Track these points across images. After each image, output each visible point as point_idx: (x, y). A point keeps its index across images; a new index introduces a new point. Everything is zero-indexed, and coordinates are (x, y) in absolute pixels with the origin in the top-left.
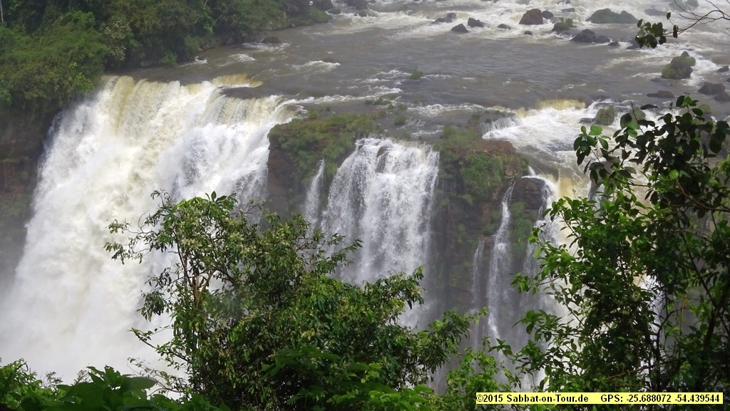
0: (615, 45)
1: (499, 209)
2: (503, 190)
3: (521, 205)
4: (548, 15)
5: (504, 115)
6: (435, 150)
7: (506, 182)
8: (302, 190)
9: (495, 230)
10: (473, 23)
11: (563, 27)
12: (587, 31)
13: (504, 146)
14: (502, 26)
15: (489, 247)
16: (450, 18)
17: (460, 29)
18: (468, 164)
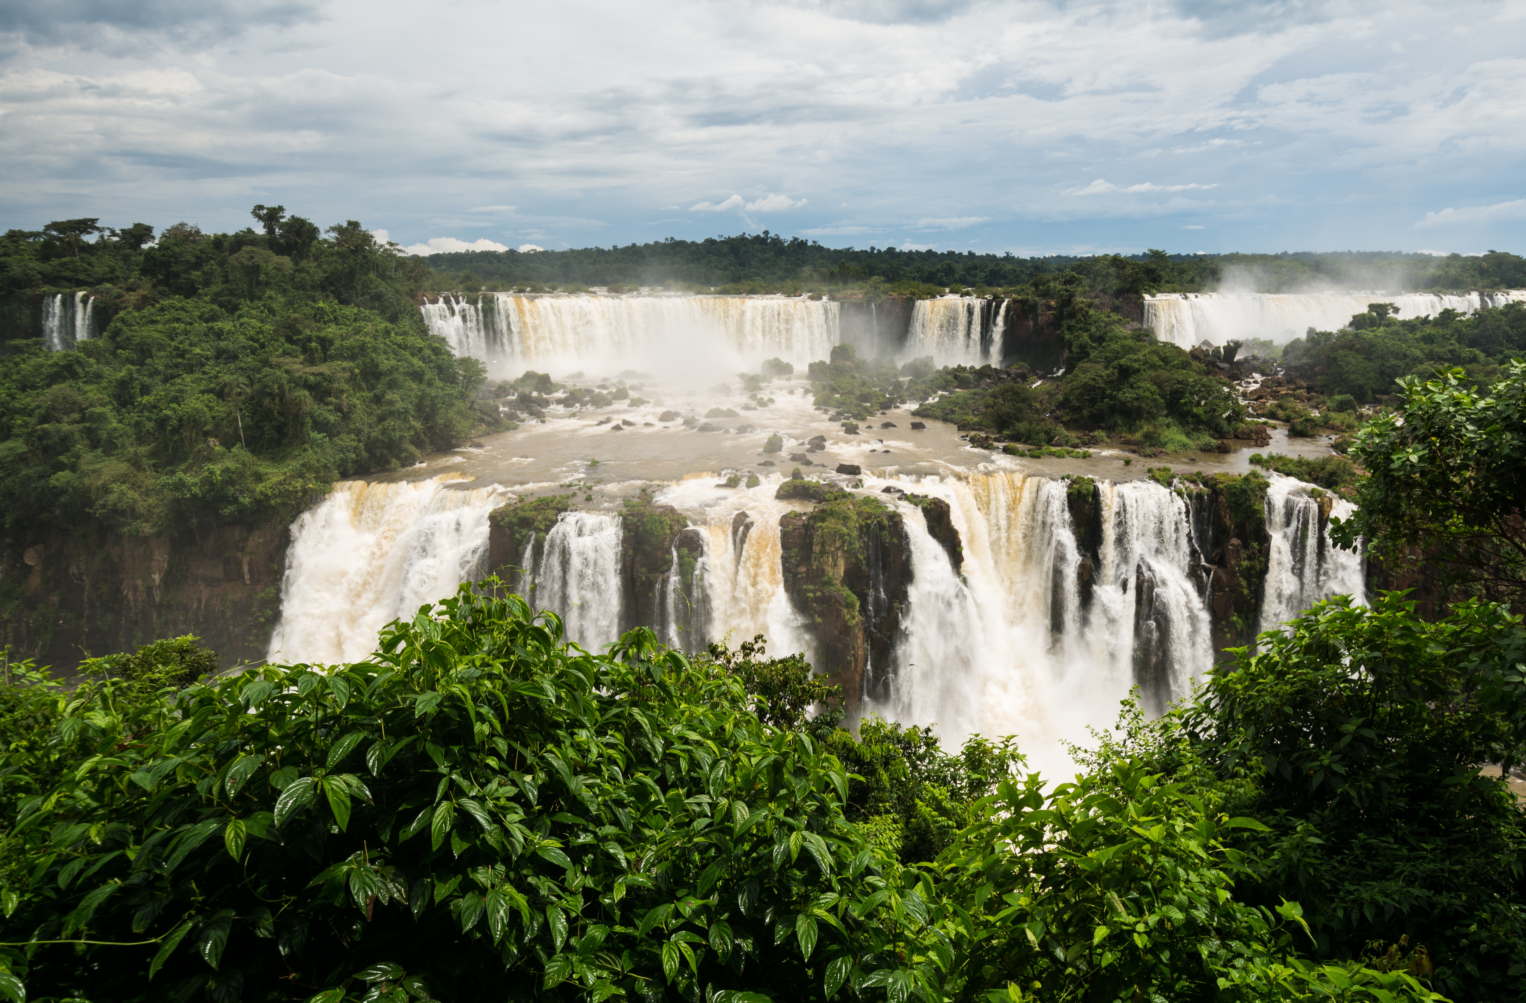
1: (671, 553)
2: (672, 540)
7: (674, 534)
9: (669, 569)
10: (625, 423)
11: (689, 423)
13: (667, 509)
16: (608, 421)
17: (617, 428)
18: (645, 524)
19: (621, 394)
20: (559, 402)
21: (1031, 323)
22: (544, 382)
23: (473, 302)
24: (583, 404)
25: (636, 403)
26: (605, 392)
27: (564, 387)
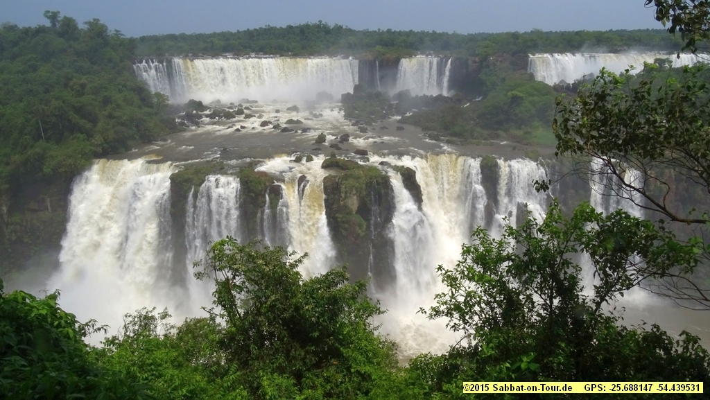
0: (296, 132)
1: (265, 198)
2: (266, 191)
3: (273, 195)
4: (270, 123)
5: (261, 162)
6: (238, 177)
7: (266, 187)
8: (186, 197)
9: (264, 206)
10: (242, 127)
11: (276, 127)
12: (285, 128)
13: (264, 174)
14: (253, 128)
15: (263, 212)
16: (233, 126)
17: (238, 130)
18: (251, 182)
19: (240, 112)
20: (207, 116)
21: (465, 71)
22: (199, 106)
23: (161, 62)
24: (220, 117)
25: (248, 116)
26: (231, 110)
27: (210, 108)
